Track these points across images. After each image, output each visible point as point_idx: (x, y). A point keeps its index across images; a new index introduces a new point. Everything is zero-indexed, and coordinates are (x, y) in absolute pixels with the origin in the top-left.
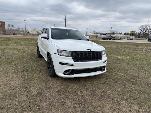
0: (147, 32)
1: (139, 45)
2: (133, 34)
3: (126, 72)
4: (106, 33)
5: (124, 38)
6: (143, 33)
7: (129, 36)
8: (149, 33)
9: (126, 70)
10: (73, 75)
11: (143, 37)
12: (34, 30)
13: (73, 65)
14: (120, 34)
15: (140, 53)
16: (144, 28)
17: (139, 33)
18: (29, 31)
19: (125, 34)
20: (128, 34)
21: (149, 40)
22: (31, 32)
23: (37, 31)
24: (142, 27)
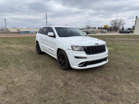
0: (117, 26)
1: (114, 37)
2: (106, 28)
3: (119, 60)
4: (82, 28)
5: (99, 32)
6: (114, 27)
7: (103, 30)
8: (118, 26)
9: (119, 59)
10: (86, 66)
11: (114, 30)
12: (14, 28)
13: (86, 58)
14: (95, 28)
15: (118, 43)
16: (114, 22)
17: (110, 27)
18: (10, 30)
19: (99, 28)
20: (101, 28)
21: (120, 32)
22: (11, 31)
23: (17, 30)
24: (112, 21)
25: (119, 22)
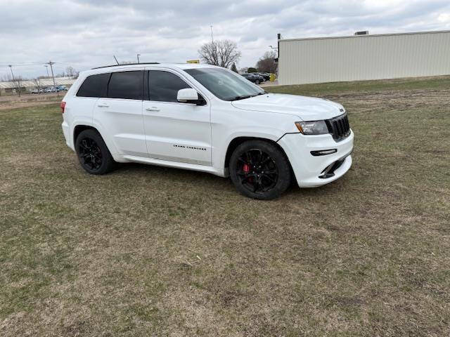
0: (220, 63)
10: (334, 174)
13: (336, 151)
16: (211, 51)
25: (224, 50)
